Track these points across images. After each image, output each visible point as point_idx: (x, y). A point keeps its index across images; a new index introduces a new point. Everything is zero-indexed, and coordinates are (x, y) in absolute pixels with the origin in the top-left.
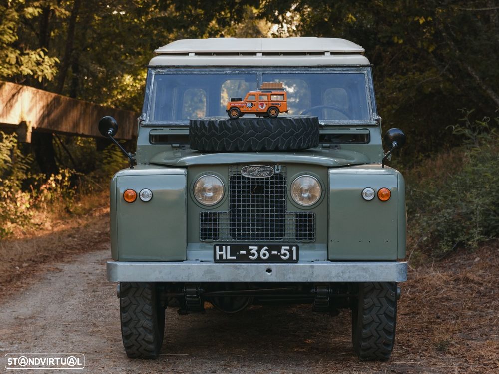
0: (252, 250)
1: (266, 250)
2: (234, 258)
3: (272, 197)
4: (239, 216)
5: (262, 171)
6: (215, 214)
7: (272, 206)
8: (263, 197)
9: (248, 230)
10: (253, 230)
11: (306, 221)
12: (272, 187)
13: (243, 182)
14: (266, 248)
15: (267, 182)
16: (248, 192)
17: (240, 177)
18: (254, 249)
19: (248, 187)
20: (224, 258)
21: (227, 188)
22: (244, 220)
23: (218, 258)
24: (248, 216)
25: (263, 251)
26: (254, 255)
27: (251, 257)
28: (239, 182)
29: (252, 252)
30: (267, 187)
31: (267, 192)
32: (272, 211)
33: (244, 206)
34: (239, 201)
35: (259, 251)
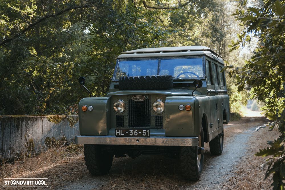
0: (130, 131)
1: (136, 132)
2: (123, 135)
3: (145, 109)
4: (131, 117)
5: (141, 98)
6: (122, 116)
7: (145, 113)
8: (141, 109)
9: (135, 123)
10: (137, 123)
11: (159, 119)
12: (145, 105)
13: (133, 103)
14: (136, 130)
15: (143, 103)
16: (135, 107)
17: (132, 100)
18: (131, 131)
19: (135, 105)
20: (119, 135)
21: (127, 106)
22: (133, 119)
23: (117, 135)
24: (135, 117)
25: (135, 132)
26: (131, 134)
27: (130, 134)
28: (131, 103)
29: (131, 132)
30: (143, 105)
31: (143, 107)
32: (145, 115)
33: (133, 113)
34: (131, 111)
35: (133, 132)
